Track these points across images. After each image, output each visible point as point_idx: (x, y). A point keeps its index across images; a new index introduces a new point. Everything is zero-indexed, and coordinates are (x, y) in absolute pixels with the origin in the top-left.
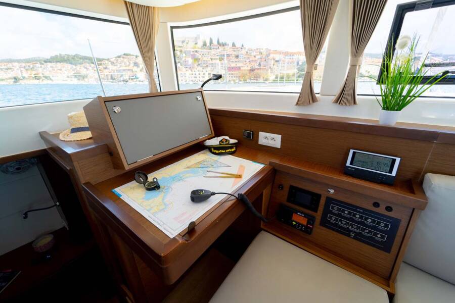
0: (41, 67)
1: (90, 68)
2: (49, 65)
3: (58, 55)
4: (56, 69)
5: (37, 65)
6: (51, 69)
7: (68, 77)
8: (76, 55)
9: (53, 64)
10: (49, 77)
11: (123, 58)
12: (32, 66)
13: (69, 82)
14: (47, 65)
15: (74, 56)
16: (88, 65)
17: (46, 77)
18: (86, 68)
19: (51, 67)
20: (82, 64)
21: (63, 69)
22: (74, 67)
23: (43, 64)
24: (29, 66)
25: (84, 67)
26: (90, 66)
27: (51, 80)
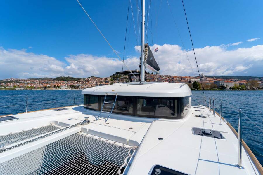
0: (51, 82)
4: (58, 83)
5: (50, 81)
7: (67, 87)
11: (91, 78)
12: (47, 82)
13: (68, 89)
14: (54, 81)
15: (67, 77)
16: (73, 81)
17: (58, 87)
18: (73, 83)
19: (57, 82)
21: (62, 83)
22: (67, 82)
24: (46, 82)
26: (75, 82)
27: (61, 88)
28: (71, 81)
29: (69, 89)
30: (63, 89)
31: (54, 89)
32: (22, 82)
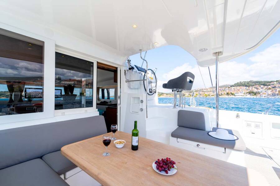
0: (228, 89)
1: (260, 88)
2: (233, 88)
3: (239, 82)
4: (236, 90)
5: (226, 88)
6: (233, 90)
7: (244, 94)
8: (251, 81)
9: (235, 88)
10: (234, 94)
12: (224, 89)
13: (245, 96)
15: (249, 82)
16: (258, 86)
17: (232, 94)
18: (257, 88)
20: (254, 86)
21: (240, 90)
22: (248, 88)
23: (230, 88)
25: (255, 87)
26: (260, 87)
27: (235, 96)
28: (254, 87)
29: (247, 97)
30: (238, 97)
31: (227, 96)
32: (204, 90)
